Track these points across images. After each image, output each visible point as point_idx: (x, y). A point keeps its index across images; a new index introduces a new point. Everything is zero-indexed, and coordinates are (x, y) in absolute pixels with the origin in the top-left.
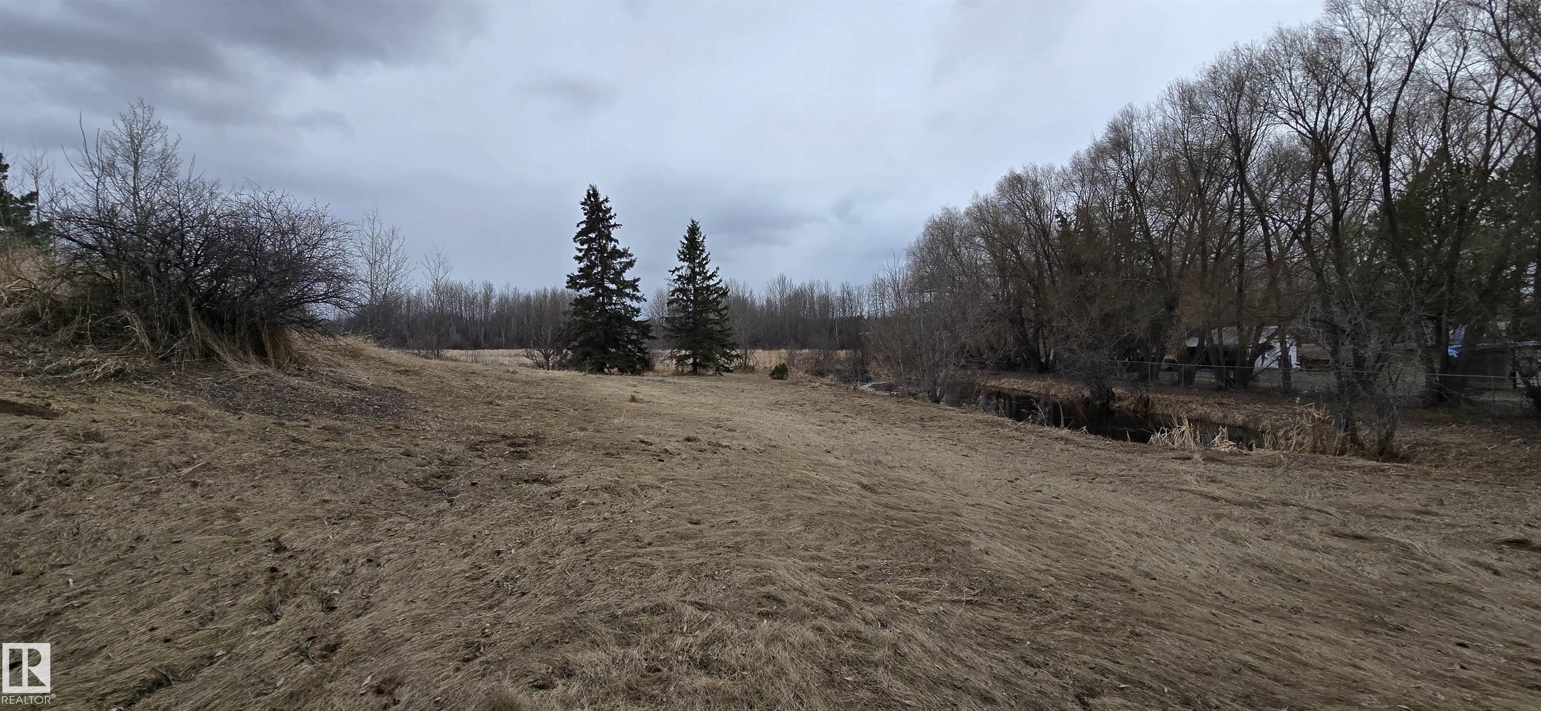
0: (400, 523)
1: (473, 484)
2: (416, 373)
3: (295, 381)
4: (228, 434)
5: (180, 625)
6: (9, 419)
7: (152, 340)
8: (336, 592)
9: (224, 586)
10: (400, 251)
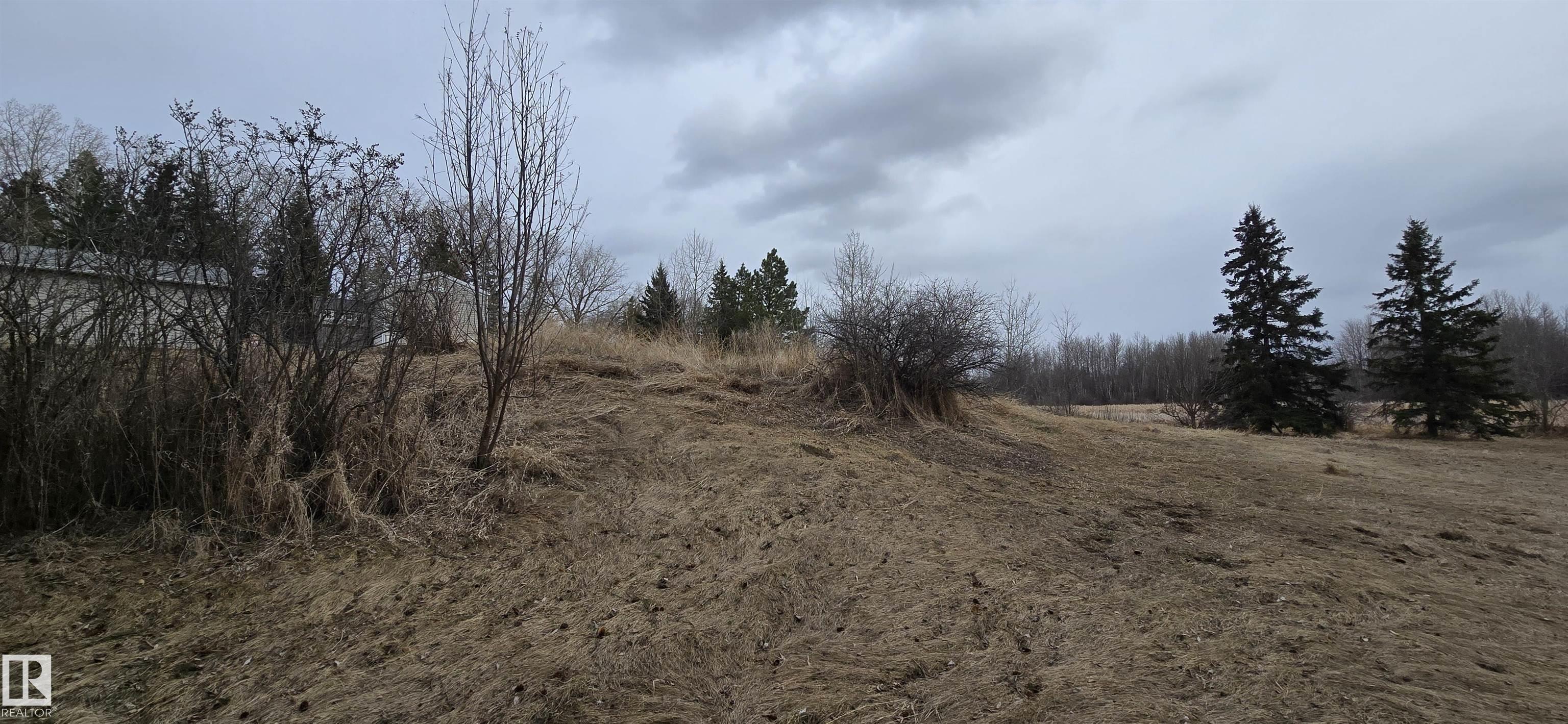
0: (1071, 581)
1: (1137, 553)
2: (1056, 431)
3: (963, 437)
4: (925, 478)
5: (922, 630)
6: (813, 458)
7: (874, 403)
8: (1028, 636)
9: (944, 606)
10: (1035, 314)
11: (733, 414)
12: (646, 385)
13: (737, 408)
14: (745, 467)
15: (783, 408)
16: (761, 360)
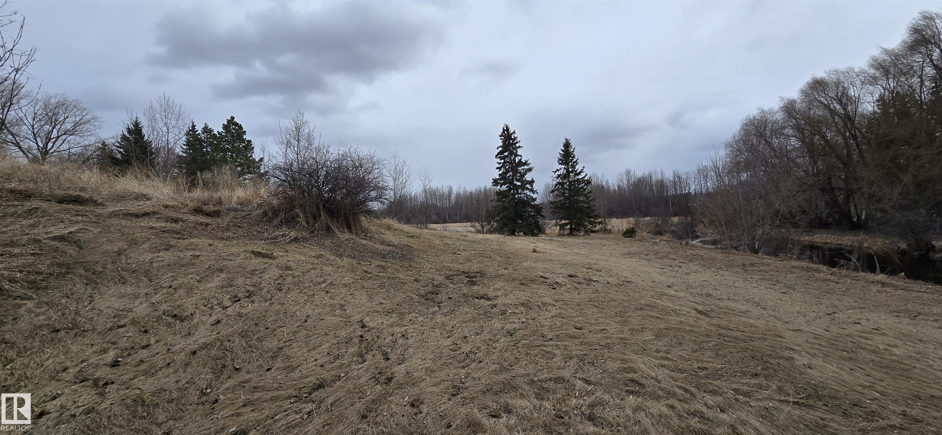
0: (416, 317)
1: (450, 298)
2: (417, 237)
3: (364, 242)
4: (338, 268)
5: (326, 359)
6: (260, 260)
7: (307, 223)
8: (389, 351)
9: (342, 343)
10: (408, 172)
11: (196, 232)
12: (110, 210)
13: (200, 228)
14: (203, 269)
15: (239, 227)
16: (223, 193)
